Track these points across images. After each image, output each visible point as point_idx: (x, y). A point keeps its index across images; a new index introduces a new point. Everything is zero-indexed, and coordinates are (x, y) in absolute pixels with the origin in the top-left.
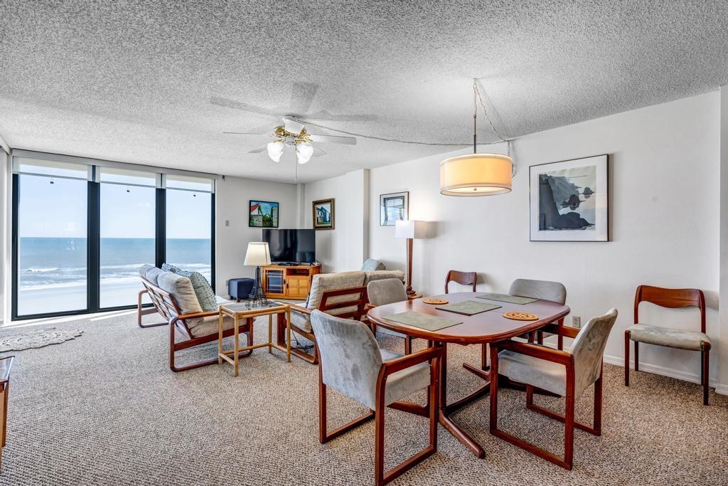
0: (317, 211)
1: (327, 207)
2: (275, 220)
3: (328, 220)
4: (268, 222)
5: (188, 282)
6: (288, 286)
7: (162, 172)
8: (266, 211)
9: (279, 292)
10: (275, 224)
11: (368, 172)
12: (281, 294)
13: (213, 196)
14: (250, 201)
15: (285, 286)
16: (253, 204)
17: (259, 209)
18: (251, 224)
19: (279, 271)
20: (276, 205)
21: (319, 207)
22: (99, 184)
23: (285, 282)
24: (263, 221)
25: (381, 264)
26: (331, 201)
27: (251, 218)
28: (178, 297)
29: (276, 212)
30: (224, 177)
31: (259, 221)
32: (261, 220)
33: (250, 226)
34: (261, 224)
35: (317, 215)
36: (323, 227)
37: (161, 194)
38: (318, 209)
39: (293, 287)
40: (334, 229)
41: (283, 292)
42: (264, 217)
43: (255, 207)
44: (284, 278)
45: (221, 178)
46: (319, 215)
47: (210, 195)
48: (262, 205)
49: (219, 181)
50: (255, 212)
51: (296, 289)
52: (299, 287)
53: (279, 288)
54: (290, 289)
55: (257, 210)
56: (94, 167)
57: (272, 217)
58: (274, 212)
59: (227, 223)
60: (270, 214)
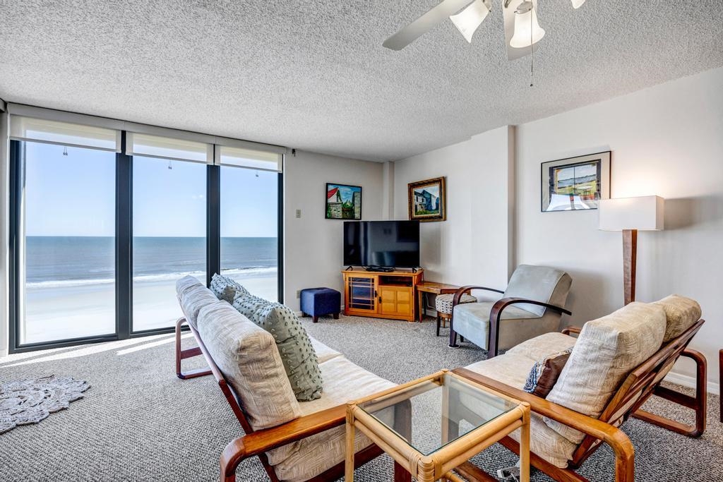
0: (415, 197)
1: (434, 190)
2: (357, 210)
3: (434, 207)
4: (348, 211)
5: (268, 346)
6: (380, 300)
7: (215, 141)
8: (346, 198)
9: (368, 308)
10: (357, 215)
11: (514, 130)
12: (371, 311)
13: (280, 176)
14: (327, 184)
15: (376, 300)
16: (331, 188)
17: (338, 195)
18: (328, 216)
19: (367, 280)
20: (358, 190)
21: (420, 190)
22: (132, 157)
23: (376, 295)
24: (343, 210)
25: (565, 274)
26: (441, 182)
27: (327, 206)
28: (243, 384)
29: (359, 199)
30: (294, 151)
31: (336, 211)
32: (340, 210)
33: (326, 217)
34: (340, 215)
35: (415, 202)
36: (426, 218)
37: (213, 173)
38: (416, 193)
39: (388, 301)
40: (445, 220)
41: (373, 308)
42: (344, 205)
43: (333, 192)
44: (376, 289)
45: (290, 152)
46: (418, 201)
47: (276, 174)
48: (342, 190)
49: (288, 157)
50: (333, 199)
51: (392, 304)
52: (396, 302)
53: (368, 302)
54: (384, 304)
55: (335, 196)
56: (124, 133)
57: (354, 205)
58: (356, 198)
59: (299, 214)
60: (351, 201)
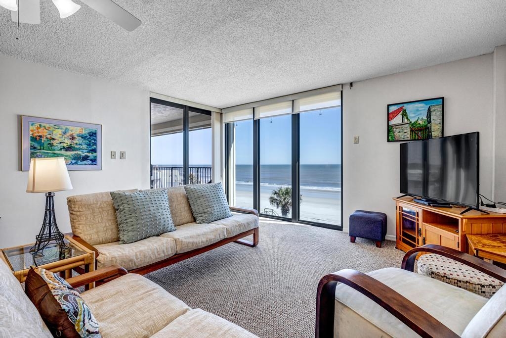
2: (436, 127)
4: (421, 132)
6: (425, 242)
7: (294, 98)
14: (388, 106)
15: (420, 240)
17: (405, 114)
18: (391, 139)
23: (421, 234)
24: (412, 131)
27: (390, 129)
29: (439, 113)
30: (351, 84)
31: (404, 133)
32: (408, 130)
33: (388, 141)
34: (408, 136)
42: (413, 125)
43: (395, 113)
44: (420, 225)
45: (348, 86)
50: (398, 120)
53: (414, 240)
55: (399, 117)
56: (254, 108)
57: (430, 122)
58: (433, 114)
59: (357, 141)
60: (425, 118)
